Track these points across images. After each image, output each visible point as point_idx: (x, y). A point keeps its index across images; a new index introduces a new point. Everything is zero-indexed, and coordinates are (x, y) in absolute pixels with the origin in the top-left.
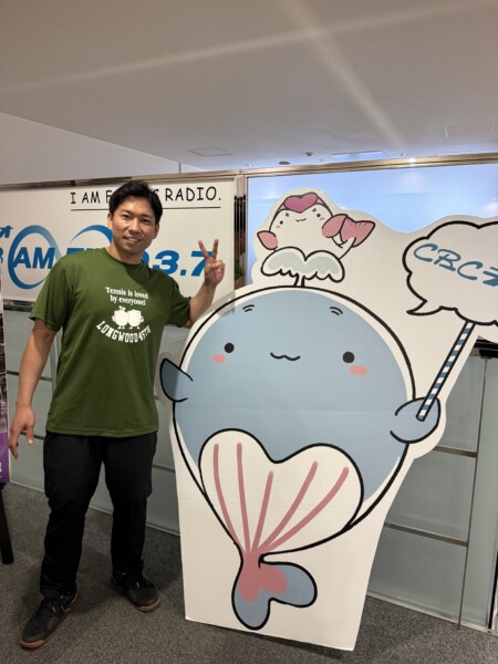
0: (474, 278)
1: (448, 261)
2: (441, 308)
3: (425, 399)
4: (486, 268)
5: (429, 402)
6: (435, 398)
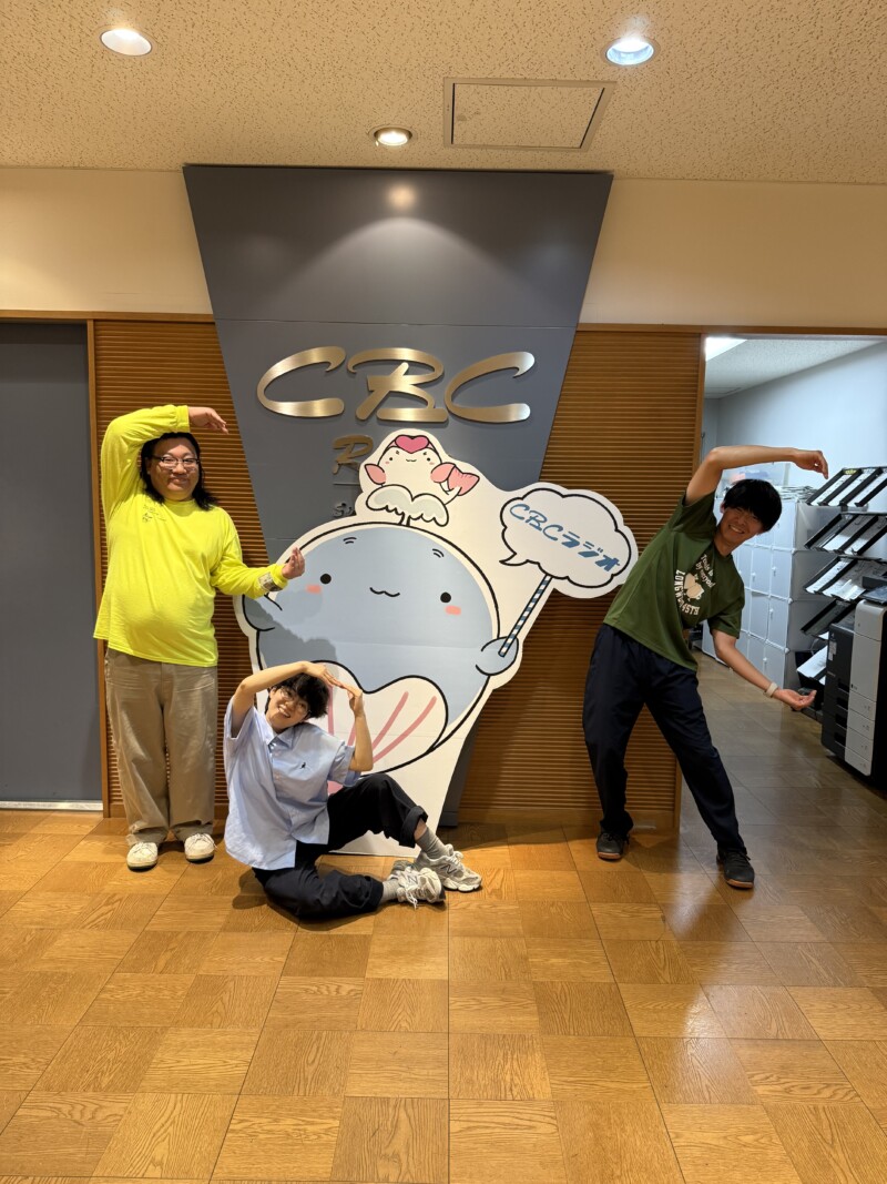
0: (555, 539)
1: (537, 521)
2: (528, 561)
3: (507, 638)
4: (565, 532)
5: (510, 641)
6: (515, 637)
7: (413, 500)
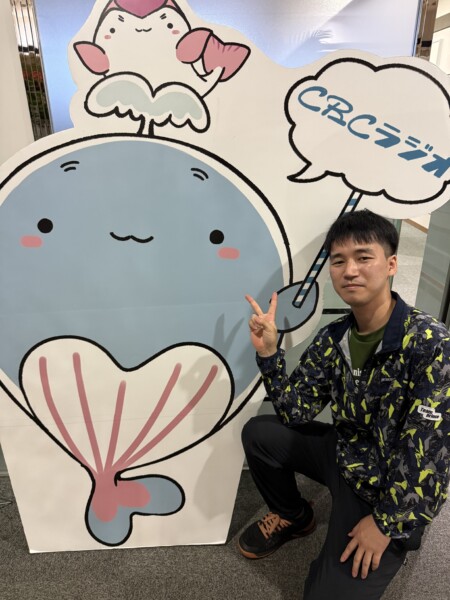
0: (365, 137)
1: (338, 111)
2: (327, 173)
3: (303, 283)
4: (379, 124)
5: (307, 286)
6: (314, 281)
7: (154, 94)
